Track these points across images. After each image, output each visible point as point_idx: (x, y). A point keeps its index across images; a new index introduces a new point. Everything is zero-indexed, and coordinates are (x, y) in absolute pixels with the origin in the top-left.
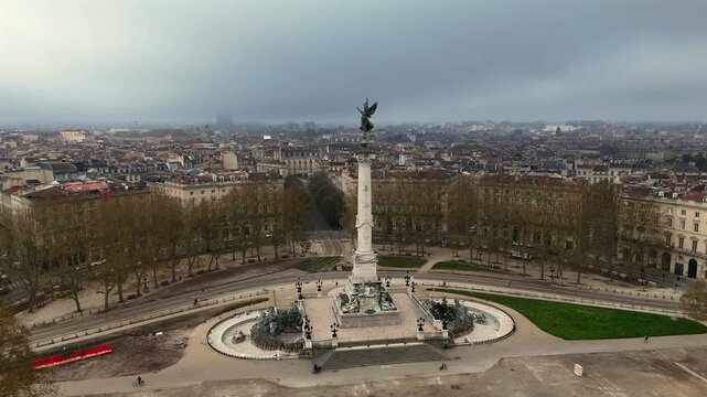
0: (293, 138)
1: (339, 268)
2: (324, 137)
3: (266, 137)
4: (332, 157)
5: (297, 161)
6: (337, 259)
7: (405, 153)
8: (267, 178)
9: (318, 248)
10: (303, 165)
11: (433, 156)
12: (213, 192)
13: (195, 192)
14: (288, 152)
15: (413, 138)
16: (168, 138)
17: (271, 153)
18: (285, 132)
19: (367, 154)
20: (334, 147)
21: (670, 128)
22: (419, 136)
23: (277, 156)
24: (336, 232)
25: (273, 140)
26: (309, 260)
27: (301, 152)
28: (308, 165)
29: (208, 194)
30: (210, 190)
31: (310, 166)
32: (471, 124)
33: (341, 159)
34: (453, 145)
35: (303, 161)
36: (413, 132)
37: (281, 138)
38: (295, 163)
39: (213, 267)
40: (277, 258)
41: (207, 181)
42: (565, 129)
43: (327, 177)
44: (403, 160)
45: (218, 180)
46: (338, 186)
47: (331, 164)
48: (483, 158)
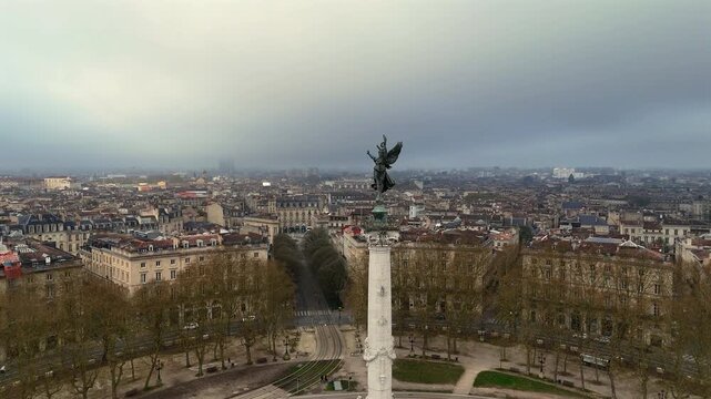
0: (295, 185)
1: (338, 385)
2: (327, 183)
3: (265, 184)
4: (332, 209)
5: (294, 212)
6: (335, 365)
7: (416, 204)
8: (246, 243)
9: (309, 345)
10: (300, 217)
11: (447, 207)
12: (173, 262)
13: (148, 263)
14: (284, 202)
15: (420, 185)
16: (162, 184)
17: (264, 203)
18: (286, 177)
19: (384, 231)
20: (336, 195)
22: (426, 183)
23: (272, 207)
24: (336, 313)
25: (272, 187)
26: (294, 368)
27: (299, 202)
28: (307, 216)
29: (166, 265)
30: (169, 260)
31: (309, 218)
33: (343, 212)
34: (466, 194)
35: (300, 212)
36: (419, 179)
37: (282, 184)
38: (285, 215)
39: (152, 382)
40: (250, 363)
41: (165, 248)
42: (577, 176)
43: (326, 235)
44: (413, 212)
45: (181, 246)
46: (339, 248)
47: (332, 218)
48: (504, 209)
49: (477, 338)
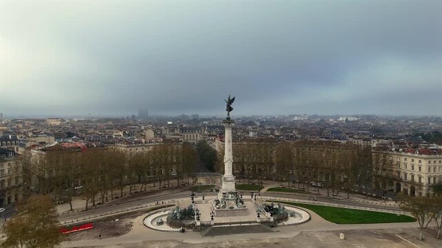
0: (186, 123)
1: (214, 190)
2: (204, 122)
3: (169, 123)
4: (209, 132)
6: (213, 186)
7: (252, 131)
8: (173, 141)
9: (202, 181)
10: (192, 138)
11: (269, 133)
13: (133, 148)
14: (183, 130)
15: (258, 124)
16: (110, 123)
17: (173, 131)
20: (210, 127)
21: (415, 119)
22: (262, 122)
23: (177, 132)
24: (212, 173)
25: (174, 124)
26: (197, 187)
27: (191, 130)
28: (195, 137)
29: (140, 150)
30: (141, 148)
32: (294, 116)
34: (281, 127)
35: (192, 135)
36: (258, 120)
37: (178, 123)
38: (187, 136)
39: (143, 190)
40: (179, 186)
41: (139, 143)
42: (351, 119)
43: (206, 143)
44: (251, 134)
45: (146, 142)
46: (213, 148)
47: (209, 135)
48: (299, 134)
49: (272, 180)
